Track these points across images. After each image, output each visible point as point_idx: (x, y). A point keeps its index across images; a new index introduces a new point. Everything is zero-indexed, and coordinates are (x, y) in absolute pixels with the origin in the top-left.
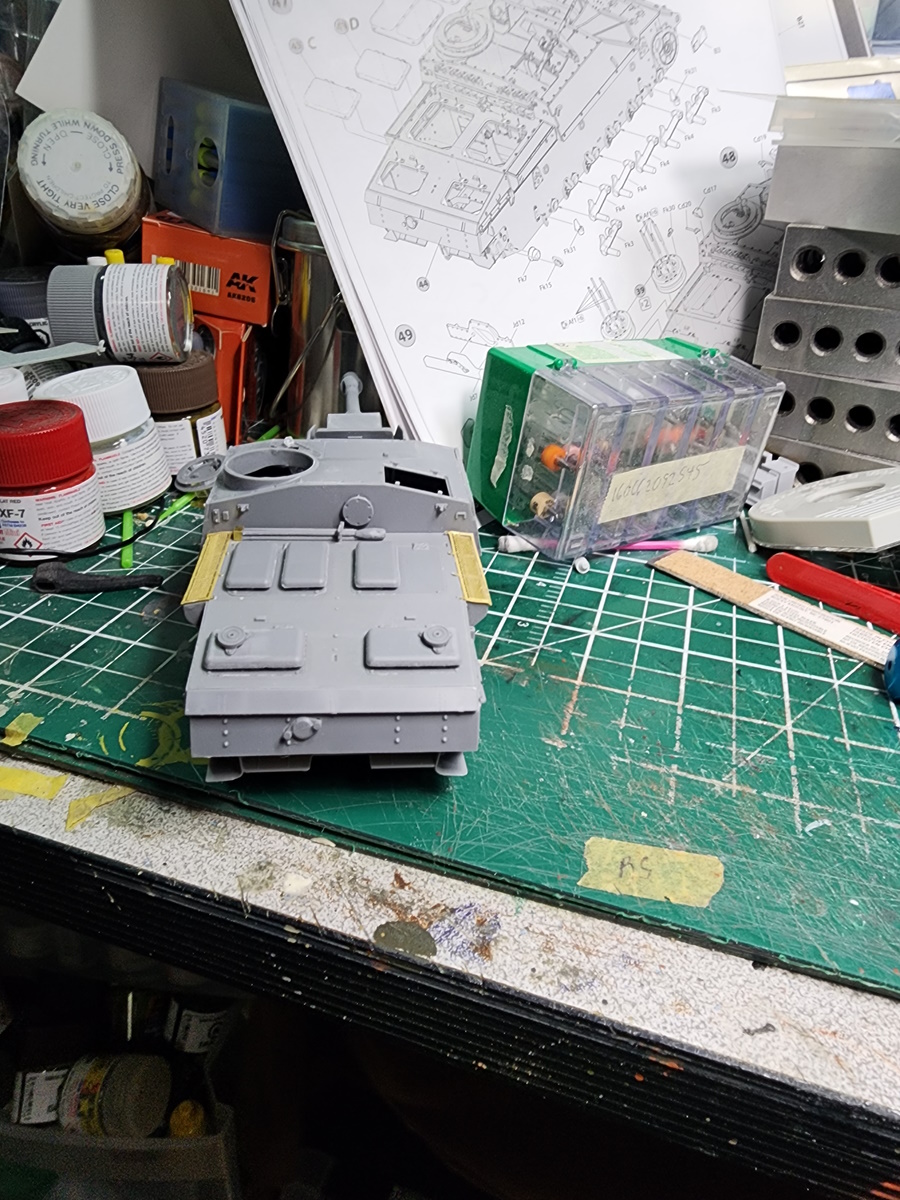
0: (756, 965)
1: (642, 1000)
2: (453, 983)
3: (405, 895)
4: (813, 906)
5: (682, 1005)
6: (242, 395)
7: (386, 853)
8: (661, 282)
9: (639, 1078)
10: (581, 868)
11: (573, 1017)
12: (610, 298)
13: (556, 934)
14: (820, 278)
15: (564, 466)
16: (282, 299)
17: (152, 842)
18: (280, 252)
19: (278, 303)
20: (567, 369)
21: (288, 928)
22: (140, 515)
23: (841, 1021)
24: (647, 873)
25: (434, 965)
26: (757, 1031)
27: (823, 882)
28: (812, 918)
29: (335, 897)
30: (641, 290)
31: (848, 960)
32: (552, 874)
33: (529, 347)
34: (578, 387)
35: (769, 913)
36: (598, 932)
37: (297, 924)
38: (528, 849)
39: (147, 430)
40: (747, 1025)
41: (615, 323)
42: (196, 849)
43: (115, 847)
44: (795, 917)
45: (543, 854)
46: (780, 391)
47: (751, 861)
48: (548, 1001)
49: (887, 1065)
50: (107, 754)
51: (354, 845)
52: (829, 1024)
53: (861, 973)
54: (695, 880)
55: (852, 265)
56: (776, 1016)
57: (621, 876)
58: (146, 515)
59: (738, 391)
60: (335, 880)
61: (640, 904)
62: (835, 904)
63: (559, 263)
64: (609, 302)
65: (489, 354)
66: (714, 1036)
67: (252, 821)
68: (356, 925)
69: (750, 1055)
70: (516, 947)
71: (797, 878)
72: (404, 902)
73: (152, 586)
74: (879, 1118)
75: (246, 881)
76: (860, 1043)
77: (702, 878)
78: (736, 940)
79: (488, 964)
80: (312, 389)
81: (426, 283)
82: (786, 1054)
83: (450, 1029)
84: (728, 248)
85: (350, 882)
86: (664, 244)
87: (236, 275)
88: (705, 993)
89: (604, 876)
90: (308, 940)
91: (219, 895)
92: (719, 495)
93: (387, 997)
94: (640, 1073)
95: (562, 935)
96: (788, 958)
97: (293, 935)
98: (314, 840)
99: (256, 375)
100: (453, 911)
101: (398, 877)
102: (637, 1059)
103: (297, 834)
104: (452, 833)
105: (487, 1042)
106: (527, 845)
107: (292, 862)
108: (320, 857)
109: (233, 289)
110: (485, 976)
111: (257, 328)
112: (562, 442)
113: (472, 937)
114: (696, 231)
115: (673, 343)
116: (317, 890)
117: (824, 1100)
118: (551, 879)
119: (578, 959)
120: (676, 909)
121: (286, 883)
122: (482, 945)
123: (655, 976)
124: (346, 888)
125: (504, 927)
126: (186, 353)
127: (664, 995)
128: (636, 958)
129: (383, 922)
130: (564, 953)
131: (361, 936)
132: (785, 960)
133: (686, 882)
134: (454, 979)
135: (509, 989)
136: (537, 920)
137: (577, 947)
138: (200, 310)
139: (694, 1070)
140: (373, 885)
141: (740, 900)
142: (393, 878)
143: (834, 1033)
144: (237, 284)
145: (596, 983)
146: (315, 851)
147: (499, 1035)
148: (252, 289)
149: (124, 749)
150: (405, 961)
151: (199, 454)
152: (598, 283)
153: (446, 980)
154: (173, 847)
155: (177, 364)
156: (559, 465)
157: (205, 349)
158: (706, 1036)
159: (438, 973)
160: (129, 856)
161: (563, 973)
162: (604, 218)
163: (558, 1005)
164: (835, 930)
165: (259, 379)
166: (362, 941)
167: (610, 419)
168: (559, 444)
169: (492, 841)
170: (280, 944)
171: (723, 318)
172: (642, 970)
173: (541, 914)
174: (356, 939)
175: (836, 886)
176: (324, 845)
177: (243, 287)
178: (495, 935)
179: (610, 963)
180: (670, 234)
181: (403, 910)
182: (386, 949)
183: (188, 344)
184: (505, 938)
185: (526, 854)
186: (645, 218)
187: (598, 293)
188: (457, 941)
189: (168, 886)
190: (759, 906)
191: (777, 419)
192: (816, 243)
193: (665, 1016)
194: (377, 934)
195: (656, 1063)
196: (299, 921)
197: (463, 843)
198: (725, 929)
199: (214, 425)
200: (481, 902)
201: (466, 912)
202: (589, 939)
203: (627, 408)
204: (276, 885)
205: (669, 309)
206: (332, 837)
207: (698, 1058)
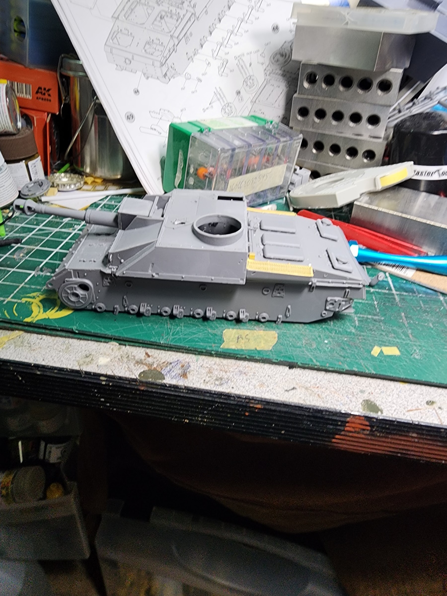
0: (290, 368)
1: (247, 385)
2: (172, 389)
3: (150, 360)
4: (311, 345)
5: (262, 385)
6: (49, 148)
7: (141, 345)
8: (247, 88)
9: (247, 414)
10: (221, 341)
11: (220, 395)
12: (224, 96)
13: (214, 367)
14: (316, 86)
15: (207, 177)
16: (65, 100)
17: (37, 352)
18: (62, 76)
19: (63, 102)
20: (206, 132)
21: (102, 378)
22: (4, 211)
23: (320, 383)
24: (248, 340)
25: (164, 384)
26: (289, 390)
27: (315, 336)
28: (310, 349)
29: (121, 364)
30: (238, 93)
31: (323, 362)
32: (210, 345)
33: (189, 122)
34: (212, 141)
35: (295, 349)
36: (229, 364)
37: (106, 376)
38: (200, 337)
39: (4, 169)
40: (286, 389)
41: (227, 108)
42: (57, 352)
43: (19, 356)
44: (304, 349)
45: (207, 338)
46: (300, 139)
47: (288, 332)
48: (211, 391)
49: (336, 395)
50: (9, 318)
51: (127, 343)
52: (316, 385)
53: (328, 365)
54: (266, 341)
55: (329, 80)
56: (297, 384)
57: (238, 342)
58: (8, 211)
59: (282, 139)
60: (120, 357)
61: (245, 352)
62: (319, 343)
63: (200, 80)
64: (224, 99)
65: (170, 126)
66: (274, 394)
67: (81, 339)
68: (131, 373)
69: (287, 398)
70: (197, 373)
71: (305, 335)
72: (150, 363)
73: (17, 243)
74: (333, 412)
75: (81, 362)
76: (327, 389)
77: (269, 339)
78: (282, 360)
79: (186, 380)
80: (85, 145)
81: (138, 91)
82: (300, 396)
83: (173, 408)
84: (277, 72)
85: (127, 357)
86: (248, 70)
87: (40, 88)
88: (271, 380)
89: (231, 343)
90: (111, 382)
91: (70, 369)
92: (276, 187)
93: (146, 400)
94: (247, 412)
95: (215, 367)
96: (301, 363)
97: (104, 381)
98: (109, 343)
99: (54, 138)
100: (171, 363)
101: (147, 354)
102: (246, 407)
103: (101, 342)
104: (168, 334)
105: (188, 411)
106: (199, 335)
107: (100, 353)
108: (112, 350)
109: (39, 95)
110: (185, 385)
111: (53, 115)
112: (206, 166)
113: (180, 372)
114: (262, 64)
115: (254, 118)
116: (113, 362)
117: (313, 409)
118: (210, 347)
119: (222, 374)
120: (259, 352)
121: (99, 361)
122: (183, 374)
123: (252, 376)
124: (125, 360)
125: (192, 366)
126: (19, 129)
127: (255, 382)
128: (244, 371)
129: (142, 371)
130: (216, 373)
131: (133, 377)
132: (300, 365)
133: (263, 342)
134: (173, 387)
135: (195, 388)
136: (205, 362)
137: (221, 370)
138: (22, 106)
139: (267, 407)
140: (136, 358)
141: (284, 346)
142: (144, 354)
143: (318, 387)
144: (41, 93)
145: (229, 382)
146: (110, 347)
147: (192, 407)
148: (49, 95)
149: (16, 315)
150: (153, 384)
151: (31, 179)
152: (219, 90)
153: (169, 389)
154: (46, 353)
155: (14, 134)
156: (205, 177)
157: (27, 126)
158: (271, 394)
159: (166, 386)
160: (26, 358)
161: (217, 380)
162: (220, 58)
163: (215, 391)
164: (319, 352)
165: (56, 141)
166: (134, 379)
167: (226, 155)
168: (205, 167)
169: (185, 335)
170: (99, 386)
171: (276, 105)
172: (247, 375)
173: (207, 360)
174: (131, 378)
175: (320, 336)
176: (114, 345)
177: (44, 94)
178: (188, 370)
179: (234, 374)
180: (250, 65)
181: (150, 365)
182: (144, 380)
183: (19, 124)
184: (193, 371)
185: (199, 339)
186: (239, 58)
187: (219, 95)
188: (173, 374)
189: (46, 368)
190: (290, 346)
191: (300, 151)
192: (314, 70)
193: (256, 389)
194: (140, 375)
195: (253, 407)
196: (106, 375)
197: (173, 337)
198: (278, 356)
199: (37, 164)
200: (182, 359)
201: (176, 363)
202: (226, 367)
203: (233, 150)
204: (94, 362)
205: (251, 102)
206: (118, 341)
207: (267, 402)
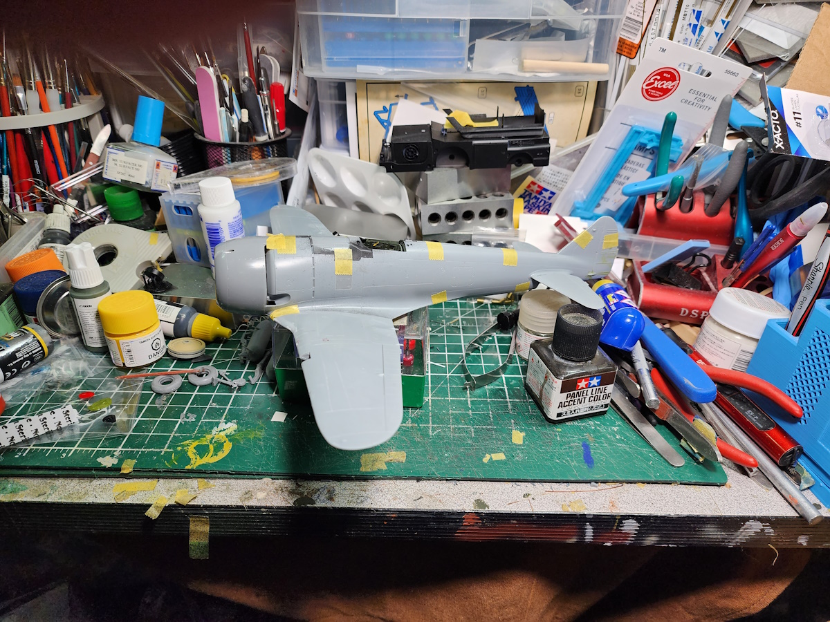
0: (417, 481)
1: (384, 500)
2: (323, 511)
3: (301, 489)
5: (395, 498)
7: (291, 477)
10: (359, 465)
11: (362, 510)
13: (355, 488)
21: (262, 510)
23: (442, 490)
24: (381, 462)
25: (316, 507)
26: (417, 500)
28: (433, 463)
29: (276, 496)
31: (444, 473)
35: (420, 465)
40: (414, 499)
42: (220, 493)
45: (347, 464)
47: (415, 450)
49: (454, 499)
50: (171, 467)
51: (278, 478)
56: (423, 494)
57: (373, 464)
60: (275, 491)
62: (440, 457)
66: (405, 504)
67: (237, 478)
68: (287, 502)
70: (341, 495)
72: (301, 492)
75: (243, 499)
78: (410, 476)
79: (333, 502)
82: (425, 503)
88: (402, 493)
89: (367, 467)
90: (270, 511)
91: (234, 506)
94: (386, 522)
96: (426, 476)
98: (264, 479)
100: (319, 490)
101: (298, 484)
102: (384, 517)
103: (256, 479)
104: (313, 465)
107: (257, 489)
108: (267, 485)
110: (333, 506)
113: (327, 496)
116: (269, 495)
117: (436, 512)
118: (350, 473)
119: (363, 493)
121: (258, 496)
122: (330, 499)
123: (387, 492)
124: (280, 492)
125: (337, 491)
127: (390, 497)
128: (380, 489)
129: (296, 499)
130: (357, 493)
131: (289, 505)
137: (361, 490)
139: (400, 515)
140: (289, 489)
143: (440, 494)
145: (368, 499)
146: (264, 483)
149: (178, 464)
159: (318, 509)
161: (358, 498)
164: (440, 465)
169: (328, 464)
170: (260, 517)
172: (382, 492)
173: (348, 485)
176: (267, 480)
178: (334, 494)
179: (372, 492)
182: (298, 507)
184: (338, 494)
185: (340, 466)
188: (322, 499)
189: (214, 508)
193: (390, 502)
194: (294, 503)
195: (389, 517)
196: (266, 506)
198: (406, 473)
200: (328, 486)
201: (323, 489)
202: (365, 487)
204: (254, 497)
206: (270, 477)
207: (400, 512)
